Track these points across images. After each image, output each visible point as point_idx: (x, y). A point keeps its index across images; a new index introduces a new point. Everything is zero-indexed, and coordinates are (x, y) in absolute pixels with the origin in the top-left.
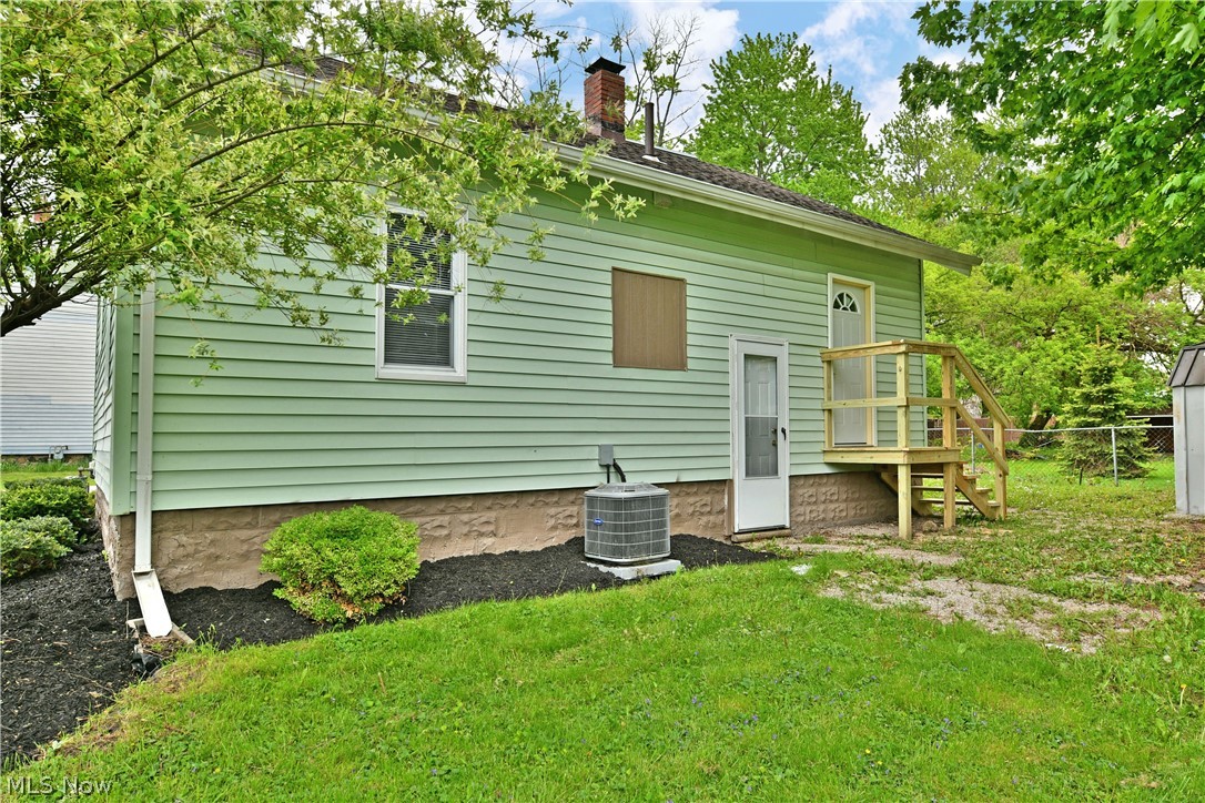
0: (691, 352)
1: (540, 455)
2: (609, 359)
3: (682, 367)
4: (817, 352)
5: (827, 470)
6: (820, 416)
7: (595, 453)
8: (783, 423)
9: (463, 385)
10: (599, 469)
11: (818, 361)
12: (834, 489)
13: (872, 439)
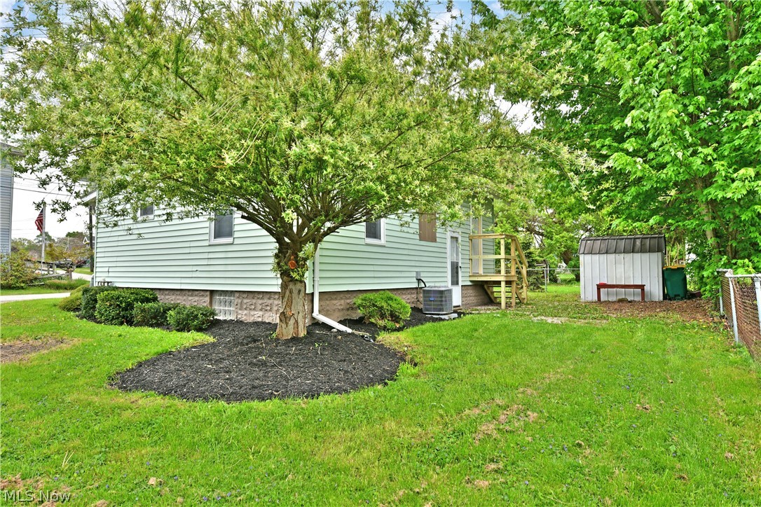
0: (438, 235)
1: (403, 275)
2: (418, 237)
3: (435, 241)
4: (467, 236)
5: (470, 284)
6: (468, 261)
7: (414, 274)
8: (460, 265)
9: (384, 246)
10: (416, 281)
11: (468, 240)
12: (471, 291)
13: (481, 272)
